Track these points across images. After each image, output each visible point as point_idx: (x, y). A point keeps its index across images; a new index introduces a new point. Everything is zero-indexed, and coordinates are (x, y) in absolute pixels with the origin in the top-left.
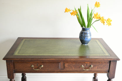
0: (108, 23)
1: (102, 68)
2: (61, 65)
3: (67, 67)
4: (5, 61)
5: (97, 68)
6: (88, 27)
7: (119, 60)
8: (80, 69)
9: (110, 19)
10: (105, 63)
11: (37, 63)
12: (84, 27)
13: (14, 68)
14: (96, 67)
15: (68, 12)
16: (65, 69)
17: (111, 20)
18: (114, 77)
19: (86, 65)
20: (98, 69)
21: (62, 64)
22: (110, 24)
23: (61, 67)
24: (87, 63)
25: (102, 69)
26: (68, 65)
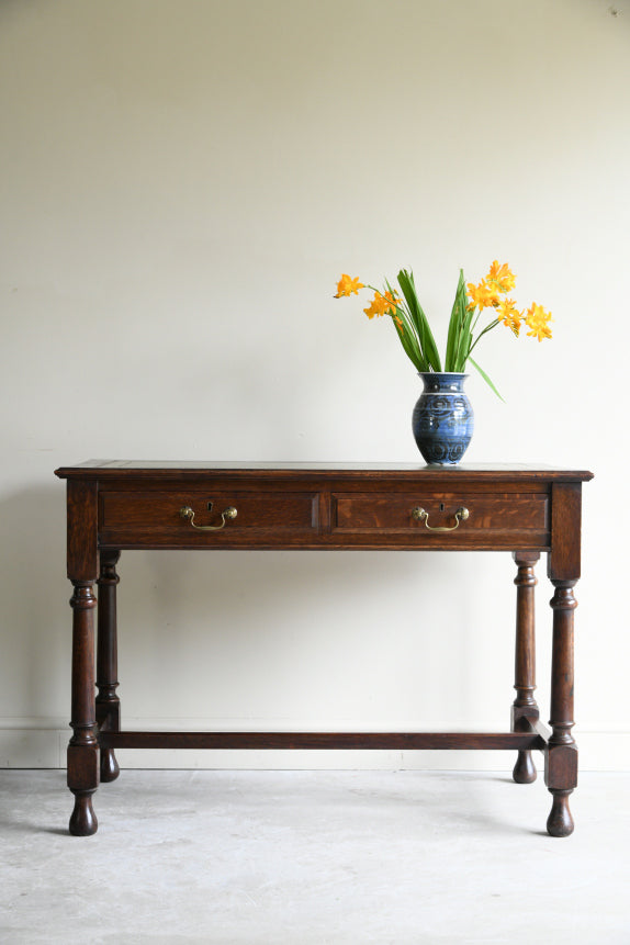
0: (534, 324)
1: (513, 526)
2: (318, 506)
3: (348, 515)
4: (65, 481)
5: (493, 524)
6: (450, 367)
7: (588, 476)
8: (412, 531)
9: (541, 308)
10: (527, 498)
11: (210, 498)
12: (432, 371)
13: (102, 520)
14: (487, 520)
15: (352, 294)
16: (339, 530)
17: (546, 312)
18: (576, 574)
19: (437, 506)
20: (498, 532)
21: (323, 501)
22: (547, 333)
23: (320, 518)
24: (444, 498)
25: (516, 531)
26: (353, 509)
